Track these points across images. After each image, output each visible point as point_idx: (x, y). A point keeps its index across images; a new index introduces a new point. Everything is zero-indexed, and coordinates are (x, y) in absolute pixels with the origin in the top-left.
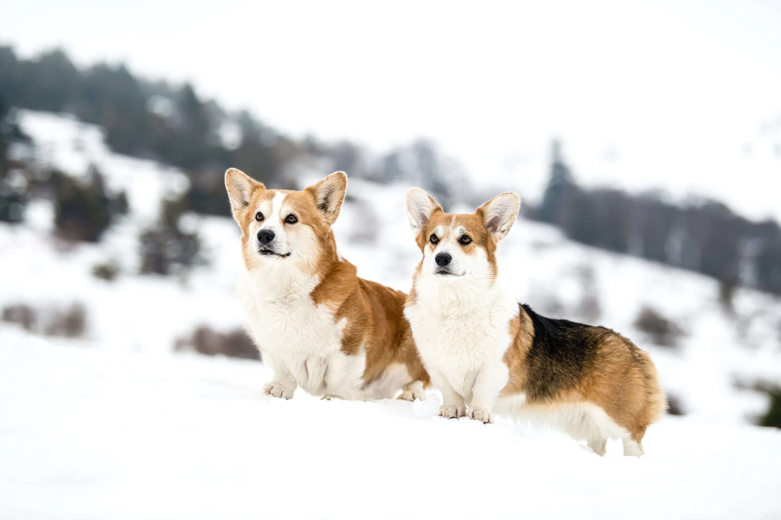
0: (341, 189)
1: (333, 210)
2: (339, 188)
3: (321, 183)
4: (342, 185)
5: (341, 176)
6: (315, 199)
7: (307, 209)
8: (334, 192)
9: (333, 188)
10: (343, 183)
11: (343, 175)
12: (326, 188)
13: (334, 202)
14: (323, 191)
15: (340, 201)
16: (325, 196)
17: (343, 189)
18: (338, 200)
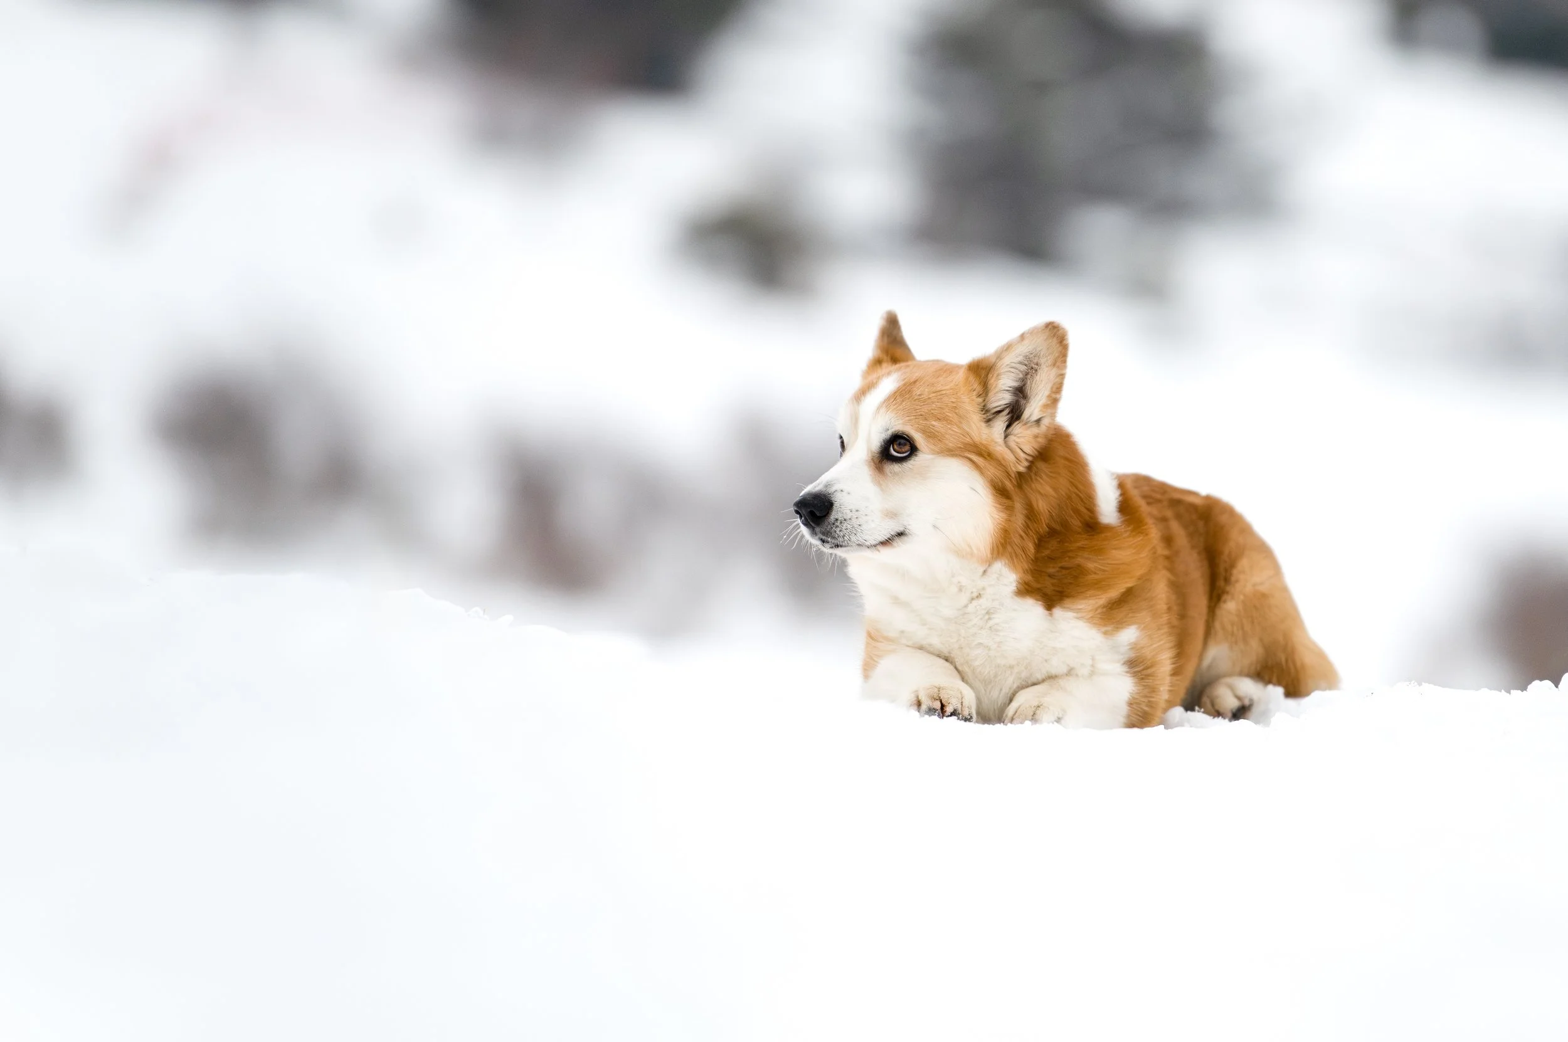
0: (1054, 365)
1: (1035, 417)
2: (1050, 362)
3: (1006, 350)
4: (1057, 355)
5: (1055, 331)
6: (985, 389)
7: (947, 420)
8: (1039, 372)
9: (1035, 361)
10: (1060, 349)
11: (1058, 330)
12: (1020, 363)
13: (1038, 398)
14: (1012, 370)
15: (1054, 396)
16: (1016, 384)
17: (1058, 364)
18: (1047, 393)
